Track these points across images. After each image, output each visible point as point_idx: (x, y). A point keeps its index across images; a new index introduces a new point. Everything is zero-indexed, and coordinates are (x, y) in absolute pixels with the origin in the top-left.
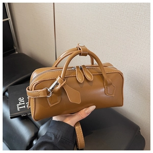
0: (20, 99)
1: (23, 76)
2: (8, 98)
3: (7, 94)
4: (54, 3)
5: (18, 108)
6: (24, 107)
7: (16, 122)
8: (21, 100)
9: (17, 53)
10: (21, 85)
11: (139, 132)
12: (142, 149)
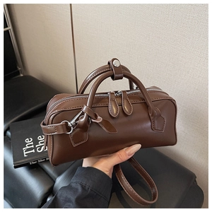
0: (27, 141)
1: (30, 107)
2: (10, 139)
3: (9, 133)
4: (71, 5)
5: (25, 153)
6: (33, 151)
7: (22, 172)
8: (29, 141)
9: (22, 75)
10: (28, 120)
11: (195, 181)
12: (199, 207)
